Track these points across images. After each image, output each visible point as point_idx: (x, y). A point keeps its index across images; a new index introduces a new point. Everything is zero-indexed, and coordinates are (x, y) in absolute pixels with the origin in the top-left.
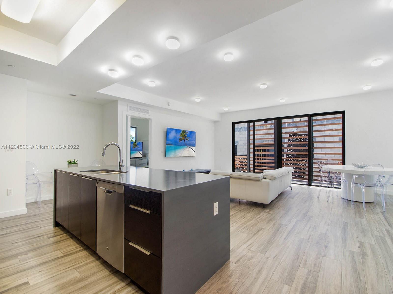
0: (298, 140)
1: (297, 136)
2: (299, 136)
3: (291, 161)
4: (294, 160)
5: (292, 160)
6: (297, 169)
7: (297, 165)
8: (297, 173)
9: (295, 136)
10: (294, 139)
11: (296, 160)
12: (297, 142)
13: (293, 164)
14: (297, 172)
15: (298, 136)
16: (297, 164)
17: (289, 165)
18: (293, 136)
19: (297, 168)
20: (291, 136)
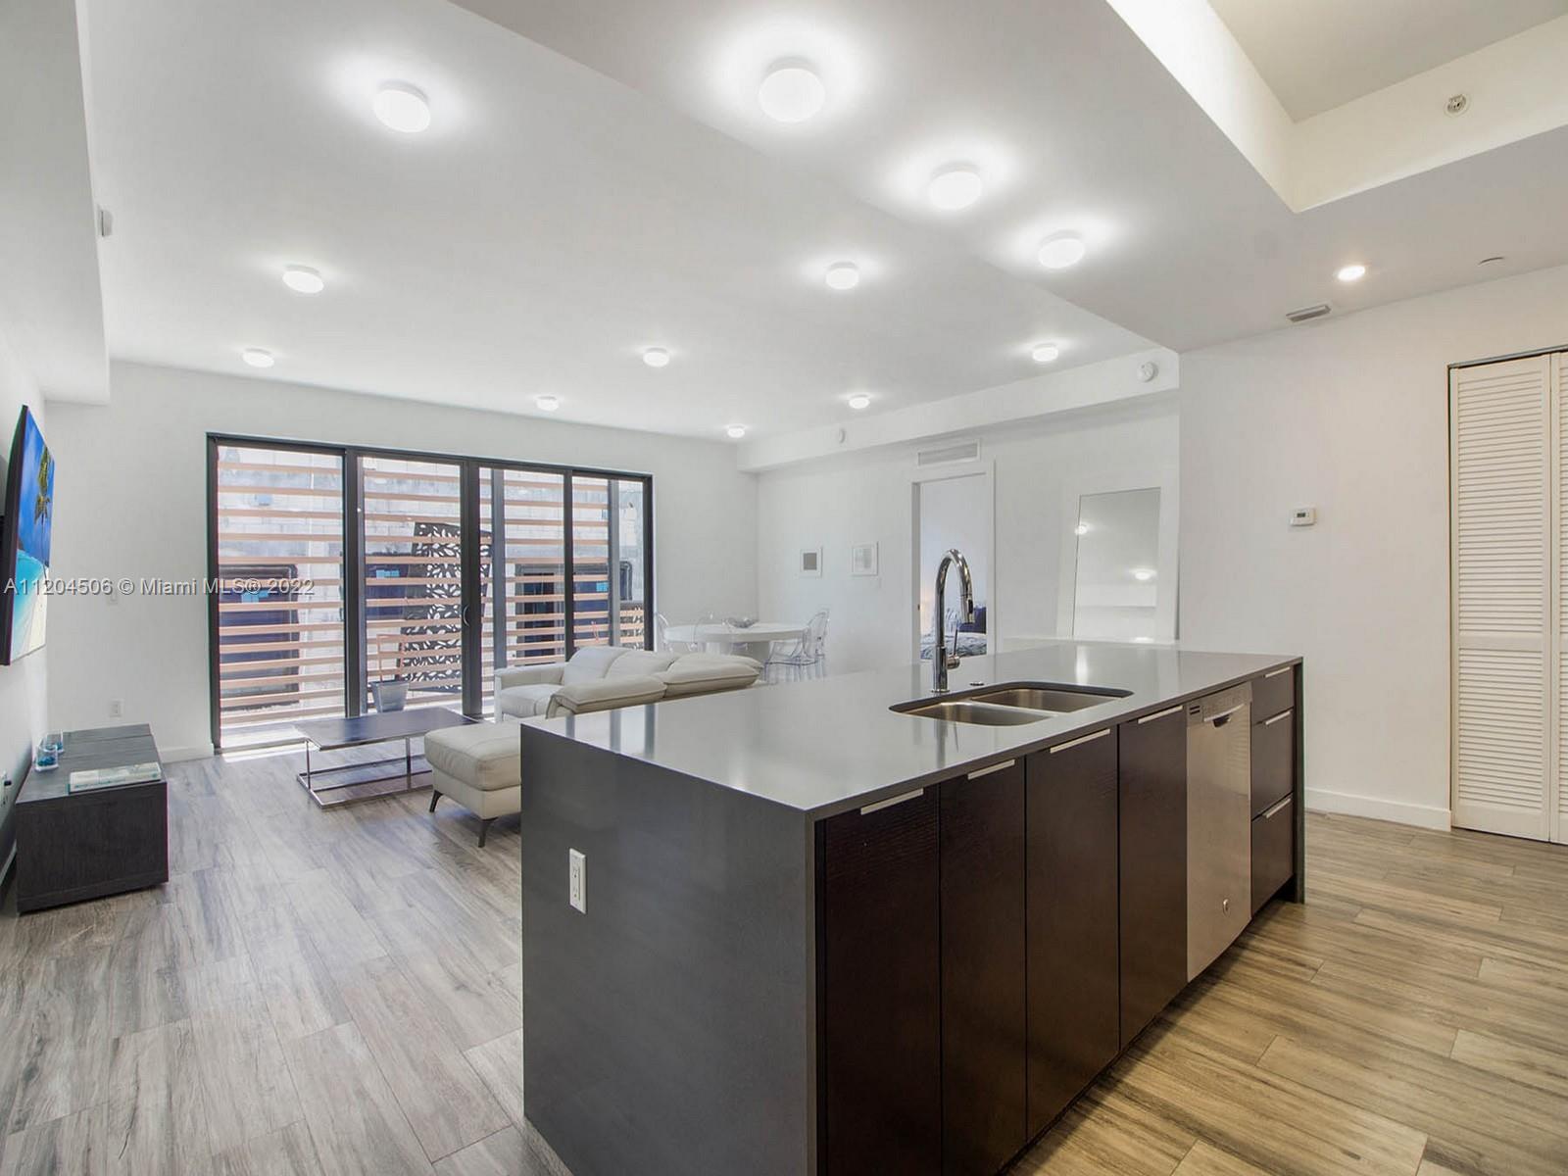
0: (451, 549)
1: (447, 535)
2: (453, 536)
3: (422, 631)
4: (435, 630)
5: (428, 628)
6: (448, 662)
7: (448, 647)
8: (448, 676)
9: (438, 535)
10: (436, 546)
11: (443, 627)
12: (448, 556)
13: (434, 644)
14: (449, 672)
15: (450, 535)
16: (446, 642)
17: (415, 649)
18: (433, 535)
19: (447, 658)
20: (425, 535)
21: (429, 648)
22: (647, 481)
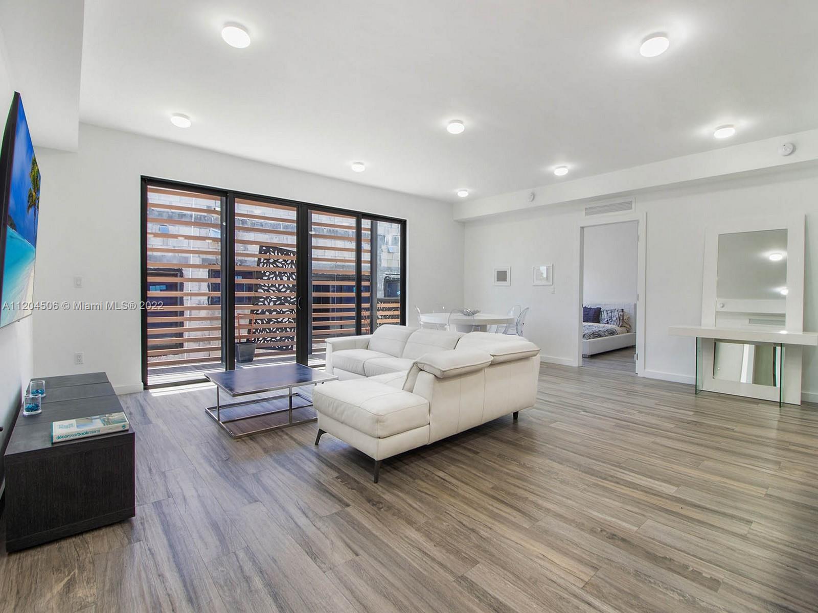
0: (280, 263)
1: (278, 254)
2: (282, 255)
3: (263, 313)
4: (270, 312)
5: (266, 310)
6: (278, 332)
7: (278, 322)
8: (277, 340)
9: (273, 254)
10: (272, 261)
11: (275, 310)
12: (278, 267)
13: (270, 320)
14: (278, 338)
15: (280, 254)
16: (277, 319)
17: (258, 323)
18: (270, 253)
19: (278, 329)
20: (265, 253)
21: (267, 323)
22: (403, 223)
